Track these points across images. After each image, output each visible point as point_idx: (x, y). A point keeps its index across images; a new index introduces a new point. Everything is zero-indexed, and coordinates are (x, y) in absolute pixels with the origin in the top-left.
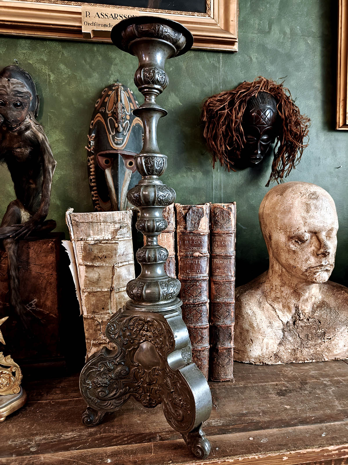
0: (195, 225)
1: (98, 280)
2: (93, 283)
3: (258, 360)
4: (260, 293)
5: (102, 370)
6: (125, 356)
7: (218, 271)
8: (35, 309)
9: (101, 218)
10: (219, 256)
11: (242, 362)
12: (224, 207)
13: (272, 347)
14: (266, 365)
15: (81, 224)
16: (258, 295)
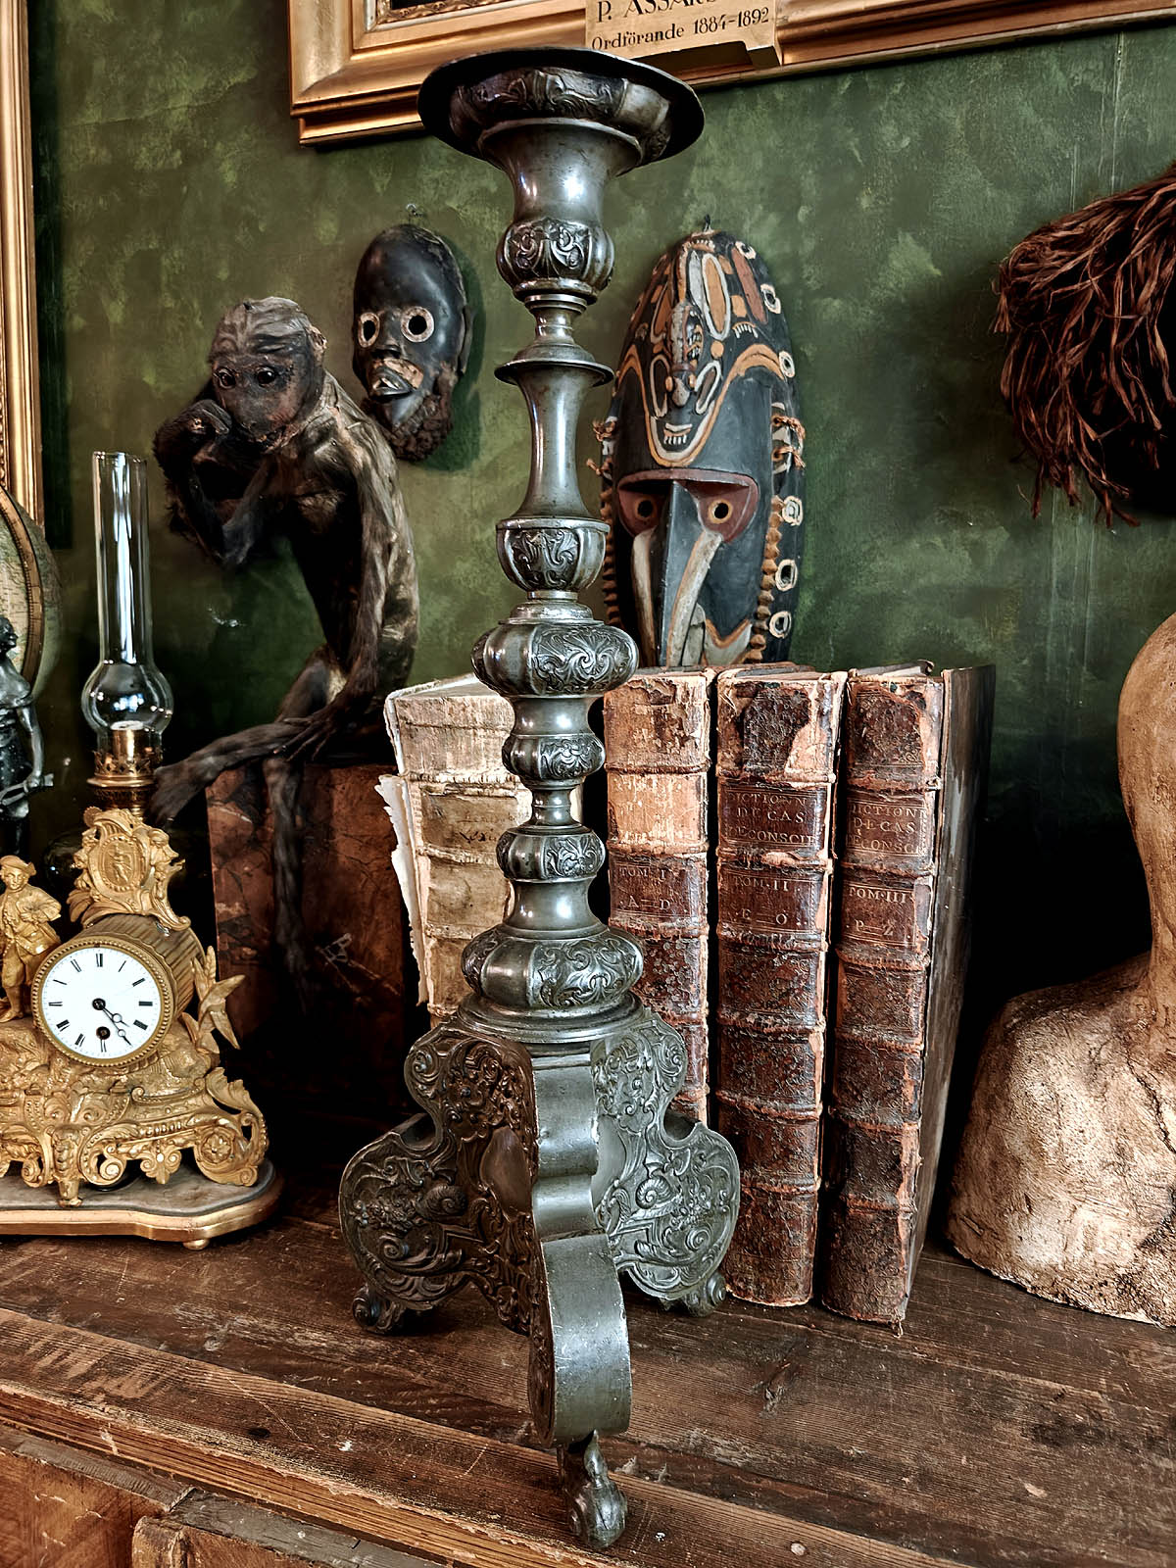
0: (772, 753)
1: (466, 905)
2: (451, 911)
3: (1049, 1283)
4: (1107, 1027)
5: (392, 1180)
6: (454, 1157)
7: (859, 925)
8: (345, 961)
9: (476, 716)
10: (865, 870)
11: (988, 1273)
12: (893, 690)
13: (1111, 1245)
14: (1079, 1309)
15: (422, 732)
16: (1093, 1035)
